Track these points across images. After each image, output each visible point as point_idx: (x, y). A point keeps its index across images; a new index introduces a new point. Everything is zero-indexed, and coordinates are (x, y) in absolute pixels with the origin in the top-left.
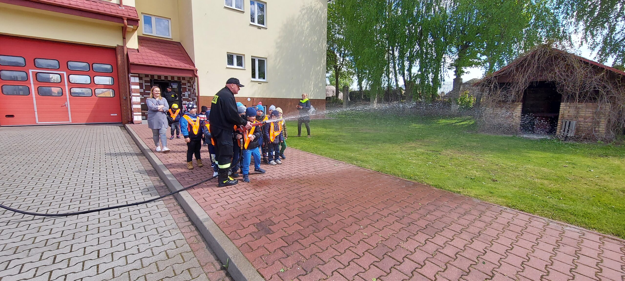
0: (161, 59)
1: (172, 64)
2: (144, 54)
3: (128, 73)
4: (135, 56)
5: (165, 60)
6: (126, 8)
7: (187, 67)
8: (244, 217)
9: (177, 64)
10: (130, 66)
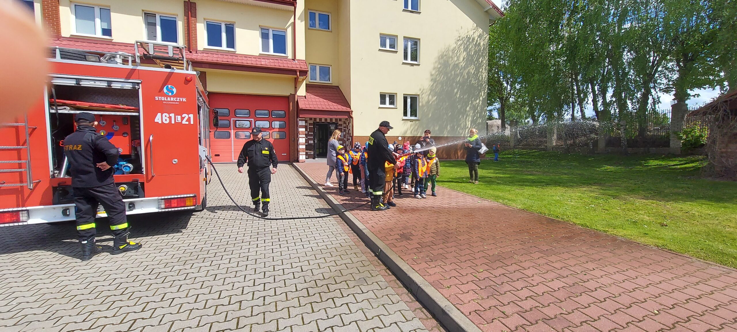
0: (322, 103)
1: (332, 107)
2: (310, 100)
3: (297, 117)
4: (303, 102)
5: (326, 103)
6: (299, 61)
7: (344, 109)
8: (391, 230)
9: (336, 107)
10: (299, 111)
